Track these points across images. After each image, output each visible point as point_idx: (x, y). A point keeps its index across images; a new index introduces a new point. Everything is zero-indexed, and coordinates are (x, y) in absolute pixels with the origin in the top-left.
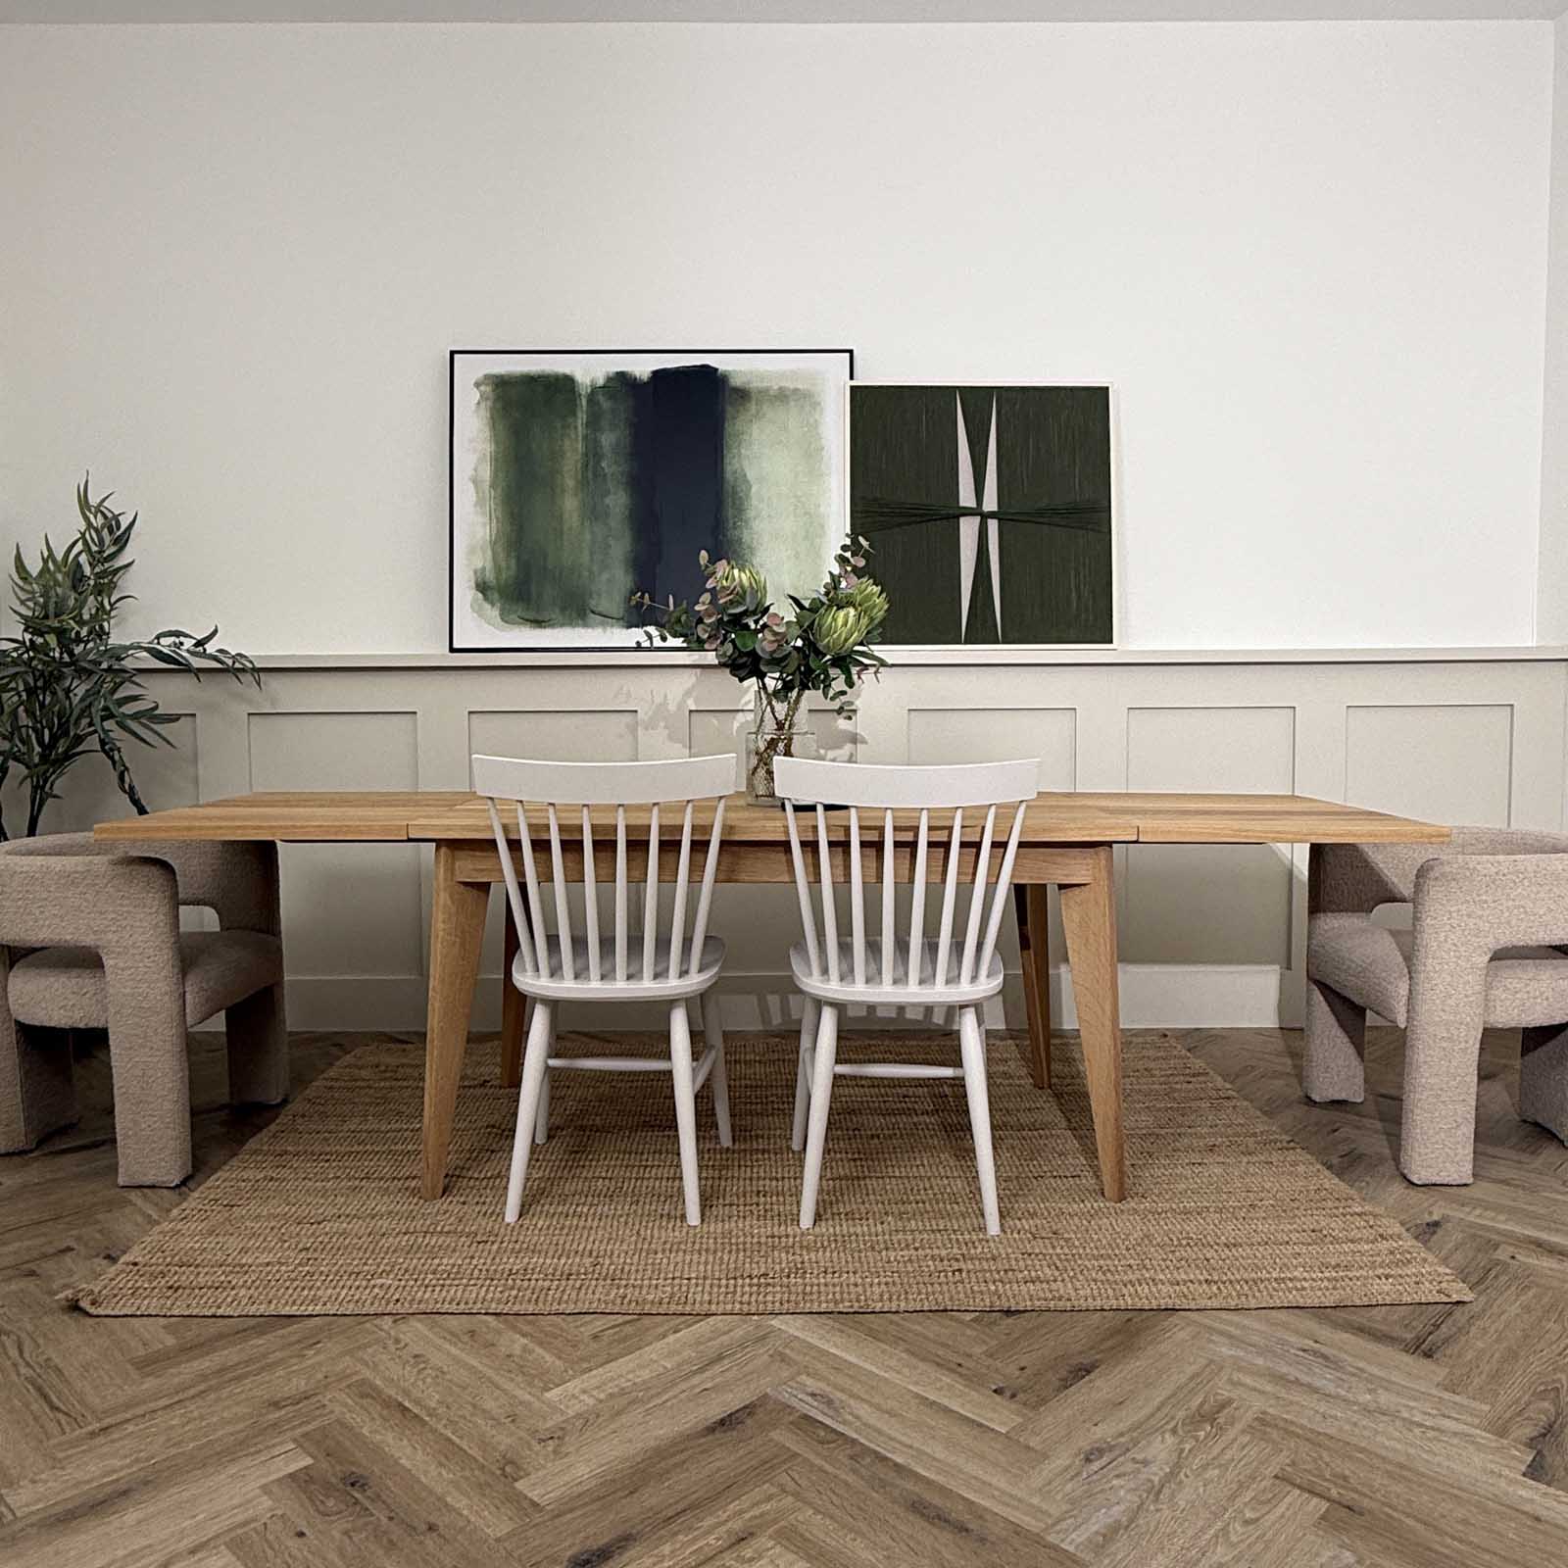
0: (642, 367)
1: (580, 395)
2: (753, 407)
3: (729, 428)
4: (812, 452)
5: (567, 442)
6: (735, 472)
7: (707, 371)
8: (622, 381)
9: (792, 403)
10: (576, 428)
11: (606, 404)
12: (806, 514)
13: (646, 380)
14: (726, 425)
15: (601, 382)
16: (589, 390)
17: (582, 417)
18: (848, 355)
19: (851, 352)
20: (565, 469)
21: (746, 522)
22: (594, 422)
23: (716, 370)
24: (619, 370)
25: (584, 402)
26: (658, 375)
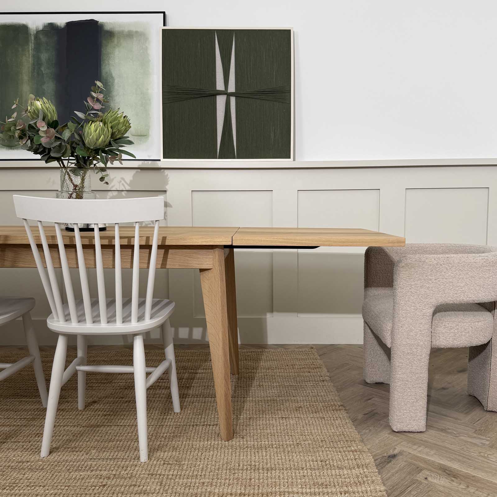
0: (61, 21)
1: (31, 34)
2: (116, 40)
3: (104, 51)
4: (144, 62)
5: (24, 58)
6: (107, 73)
7: (93, 23)
8: (51, 27)
9: (135, 39)
10: (29, 51)
11: (43, 39)
12: (141, 93)
13: (63, 27)
14: (102, 50)
15: (41, 28)
16: (35, 32)
17: (31, 46)
18: (163, 14)
19: (164, 13)
20: (24, 72)
21: (112, 97)
22: (38, 48)
23: (97, 22)
24: (50, 22)
25: (33, 38)
26: (70, 25)
